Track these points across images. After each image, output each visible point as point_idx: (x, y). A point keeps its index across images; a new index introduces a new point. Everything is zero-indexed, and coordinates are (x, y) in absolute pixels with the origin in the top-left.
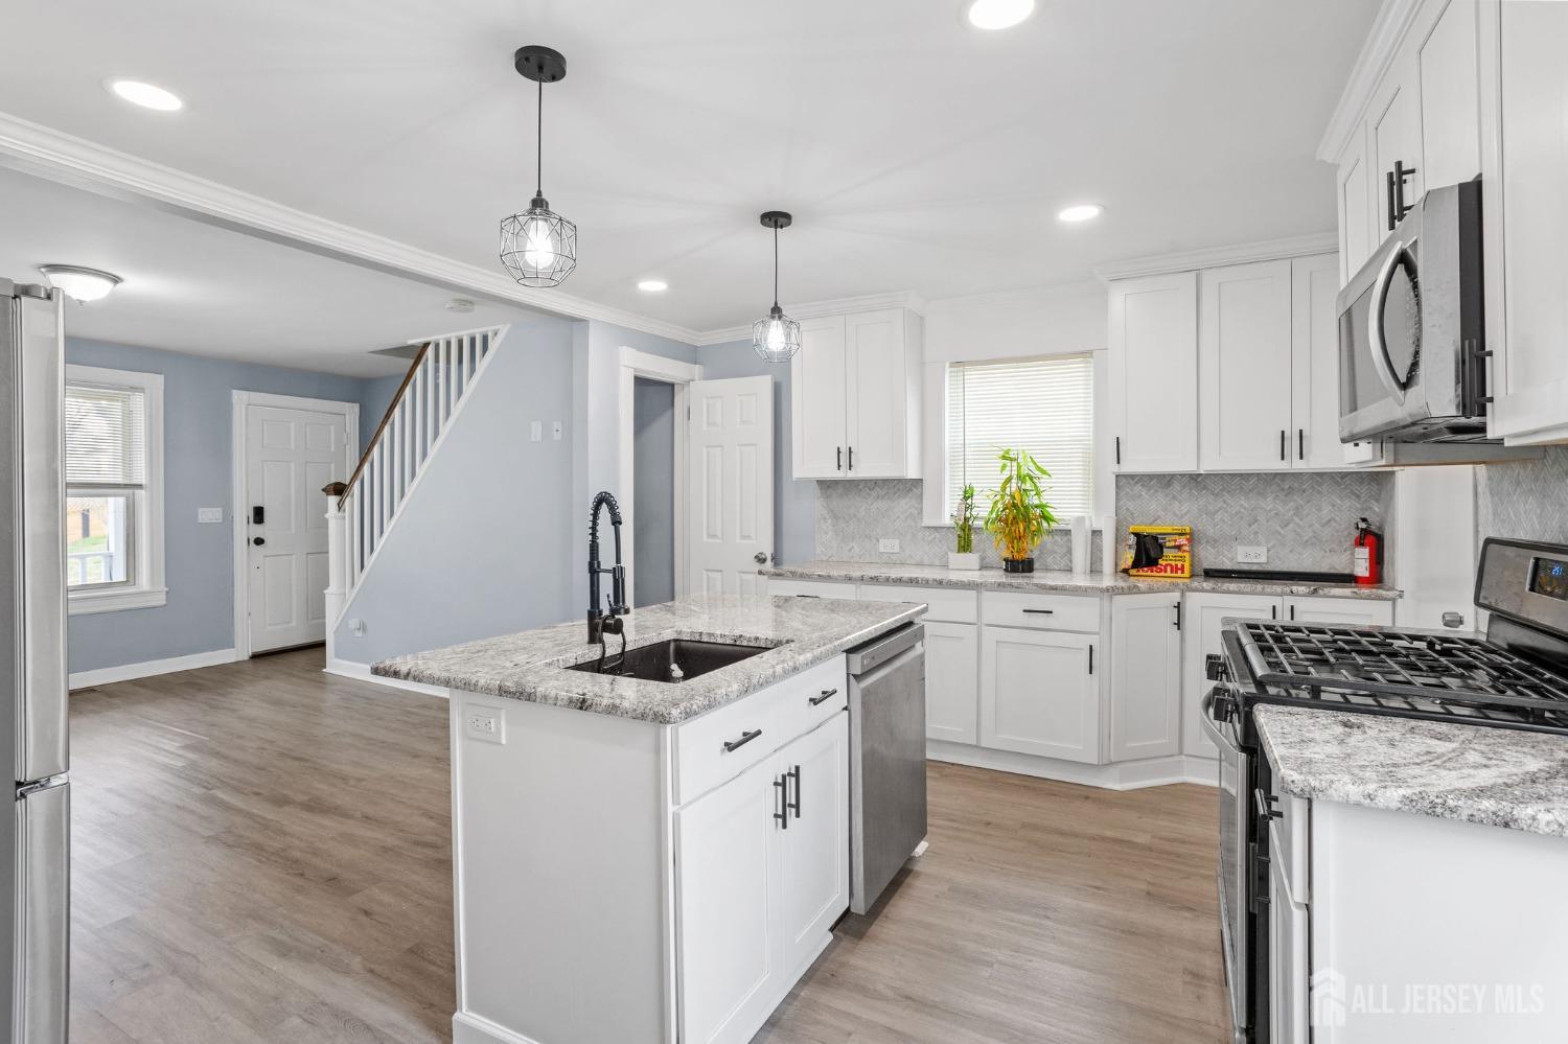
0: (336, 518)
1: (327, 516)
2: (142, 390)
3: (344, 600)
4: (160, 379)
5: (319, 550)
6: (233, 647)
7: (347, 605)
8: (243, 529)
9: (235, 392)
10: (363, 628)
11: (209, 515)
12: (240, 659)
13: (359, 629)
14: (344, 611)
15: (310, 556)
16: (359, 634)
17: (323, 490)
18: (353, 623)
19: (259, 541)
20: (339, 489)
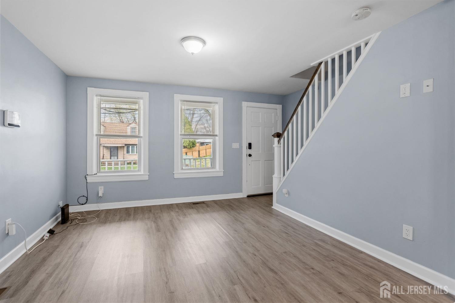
0: (277, 147)
1: (274, 146)
2: (217, 103)
3: (280, 181)
4: (222, 99)
5: (270, 159)
6: (242, 192)
7: (282, 183)
8: (245, 151)
9: (243, 102)
10: (288, 193)
11: (236, 146)
12: (244, 197)
13: (287, 194)
14: (280, 186)
15: (265, 161)
16: (287, 196)
17: (272, 136)
18: (285, 191)
19: (250, 155)
20: (279, 135)
